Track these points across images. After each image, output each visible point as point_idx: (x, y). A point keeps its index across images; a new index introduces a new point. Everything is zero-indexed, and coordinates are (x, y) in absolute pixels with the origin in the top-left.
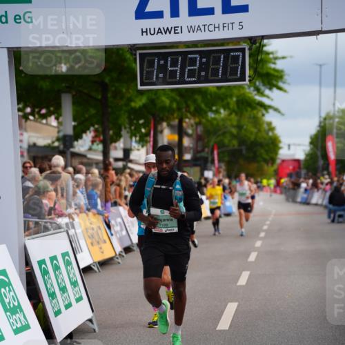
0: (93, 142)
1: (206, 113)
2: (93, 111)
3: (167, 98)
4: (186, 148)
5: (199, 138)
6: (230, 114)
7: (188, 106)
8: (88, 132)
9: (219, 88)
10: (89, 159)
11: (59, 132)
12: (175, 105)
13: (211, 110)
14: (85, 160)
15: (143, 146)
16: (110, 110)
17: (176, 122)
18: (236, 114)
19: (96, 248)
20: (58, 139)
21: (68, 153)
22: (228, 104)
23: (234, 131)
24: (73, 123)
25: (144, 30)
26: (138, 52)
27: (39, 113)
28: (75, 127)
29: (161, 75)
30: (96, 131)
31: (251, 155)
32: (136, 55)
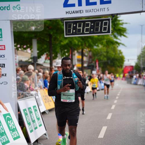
0: (46, 59)
1: (93, 47)
2: (45, 46)
3: (77, 40)
4: (85, 61)
5: (90, 57)
6: (104, 47)
7: (85, 44)
8: (44, 55)
9: (98, 36)
10: (44, 66)
11: (31, 55)
12: (80, 43)
13: (95, 45)
14: (42, 67)
16: (52, 46)
17: (80, 50)
18: (106, 47)
19: (47, 104)
20: (31, 58)
21: (35, 64)
22: (102, 42)
23: (105, 54)
24: (37, 51)
25: (67, 12)
26: (65, 21)
27: (23, 47)
28: (38, 53)
29: (74, 31)
30: (47, 54)
31: (112, 64)
32: (63, 22)
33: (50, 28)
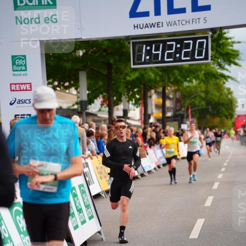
0: (102, 105)
1: (182, 83)
2: (101, 83)
3: (153, 73)
4: (168, 108)
5: (178, 101)
6: (200, 83)
7: (169, 78)
8: (98, 98)
9: (191, 65)
10: (99, 117)
11: (78, 98)
12: (158, 78)
13: (186, 80)
14: (96, 118)
15: (137, 107)
16: (113, 82)
17: (160, 90)
18: (204, 83)
19: (104, 180)
20: (77, 103)
21: (84, 113)
22: (198, 76)
23: (203, 95)
24: (88, 92)
25: (136, 25)
26: (132, 41)
27: (63, 85)
28: (88, 95)
29: (148, 57)
30: (104, 97)
31: (215, 112)
32: (129, 43)
33: (108, 52)
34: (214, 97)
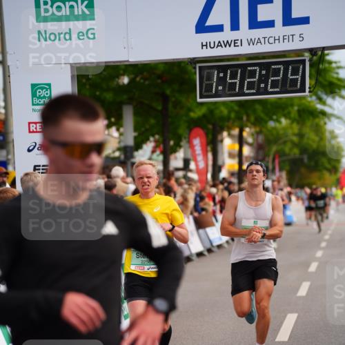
0: (153, 152)
1: (266, 122)
2: (152, 121)
5: (260, 147)
6: (292, 123)
7: (248, 116)
8: (148, 142)
9: (280, 99)
11: (119, 142)
12: (233, 115)
13: (271, 119)
16: (170, 120)
17: (236, 132)
18: (298, 123)
20: (119, 149)
21: (129, 163)
22: (289, 113)
23: (295, 139)
24: (134, 134)
25: (204, 44)
26: (198, 65)
28: (135, 138)
29: (220, 88)
30: (156, 141)
31: (313, 163)
32: (195, 68)
33: (164, 79)
34: (310, 142)
